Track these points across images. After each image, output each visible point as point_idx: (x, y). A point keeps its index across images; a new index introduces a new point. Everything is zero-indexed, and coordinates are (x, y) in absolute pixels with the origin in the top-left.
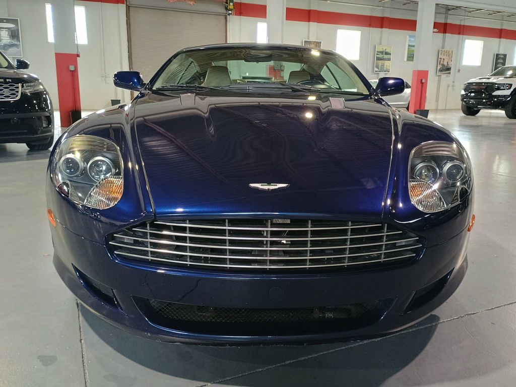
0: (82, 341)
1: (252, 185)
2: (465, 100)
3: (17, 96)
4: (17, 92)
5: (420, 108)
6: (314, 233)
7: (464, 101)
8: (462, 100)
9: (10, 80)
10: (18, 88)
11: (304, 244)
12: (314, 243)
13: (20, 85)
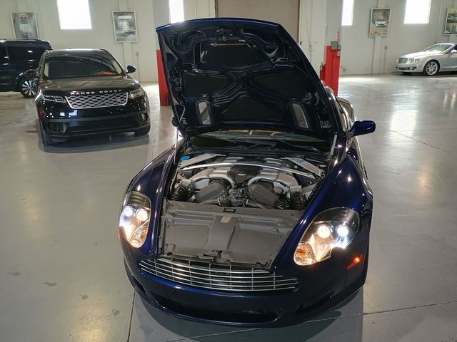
0: (134, 303)
3: (125, 102)
4: (126, 98)
9: (121, 90)
10: (126, 95)
11: (229, 279)
13: (127, 93)
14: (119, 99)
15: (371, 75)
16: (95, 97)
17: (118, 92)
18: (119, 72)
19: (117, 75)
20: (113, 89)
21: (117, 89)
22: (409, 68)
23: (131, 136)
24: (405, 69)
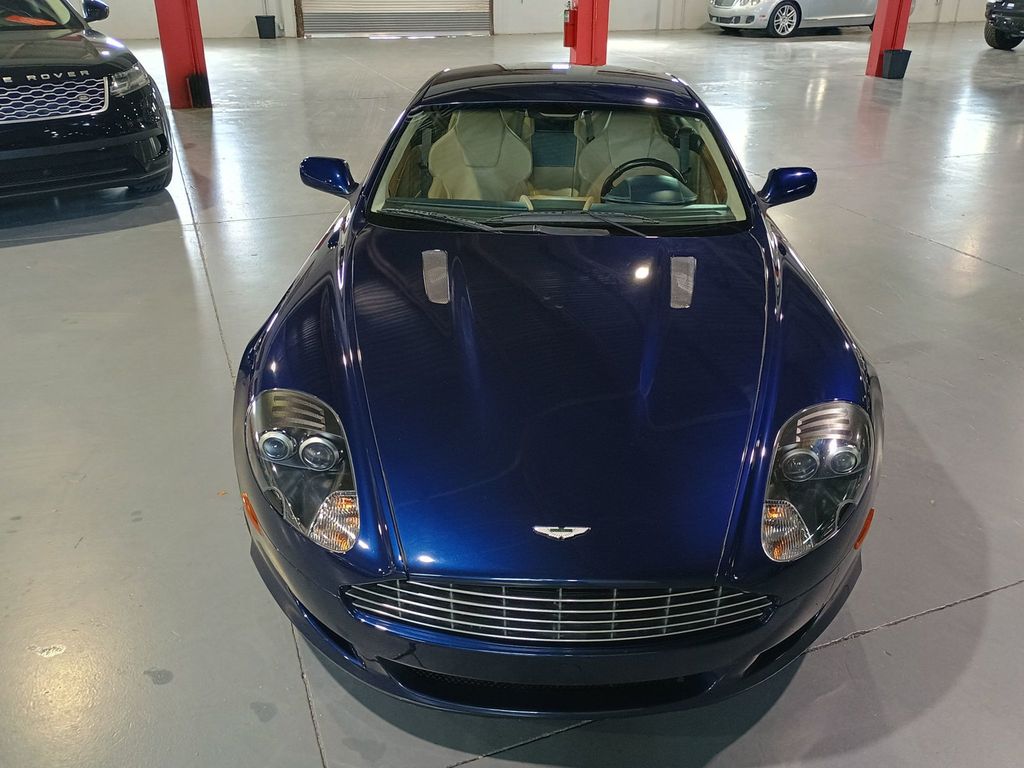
0: (305, 676)
1: (537, 529)
2: (994, 16)
3: (103, 104)
4: (103, 95)
5: (893, 44)
6: (621, 605)
7: (992, 19)
8: (988, 15)
9: (87, 73)
10: (102, 86)
11: (608, 616)
12: (619, 616)
13: (105, 80)
14: (83, 98)
15: (656, 33)
16: (14, 91)
17: (80, 78)
18: (65, 18)
19: (60, 26)
20: (64, 69)
21: (77, 69)
22: (738, 19)
23: (119, 198)
24: (728, 20)
